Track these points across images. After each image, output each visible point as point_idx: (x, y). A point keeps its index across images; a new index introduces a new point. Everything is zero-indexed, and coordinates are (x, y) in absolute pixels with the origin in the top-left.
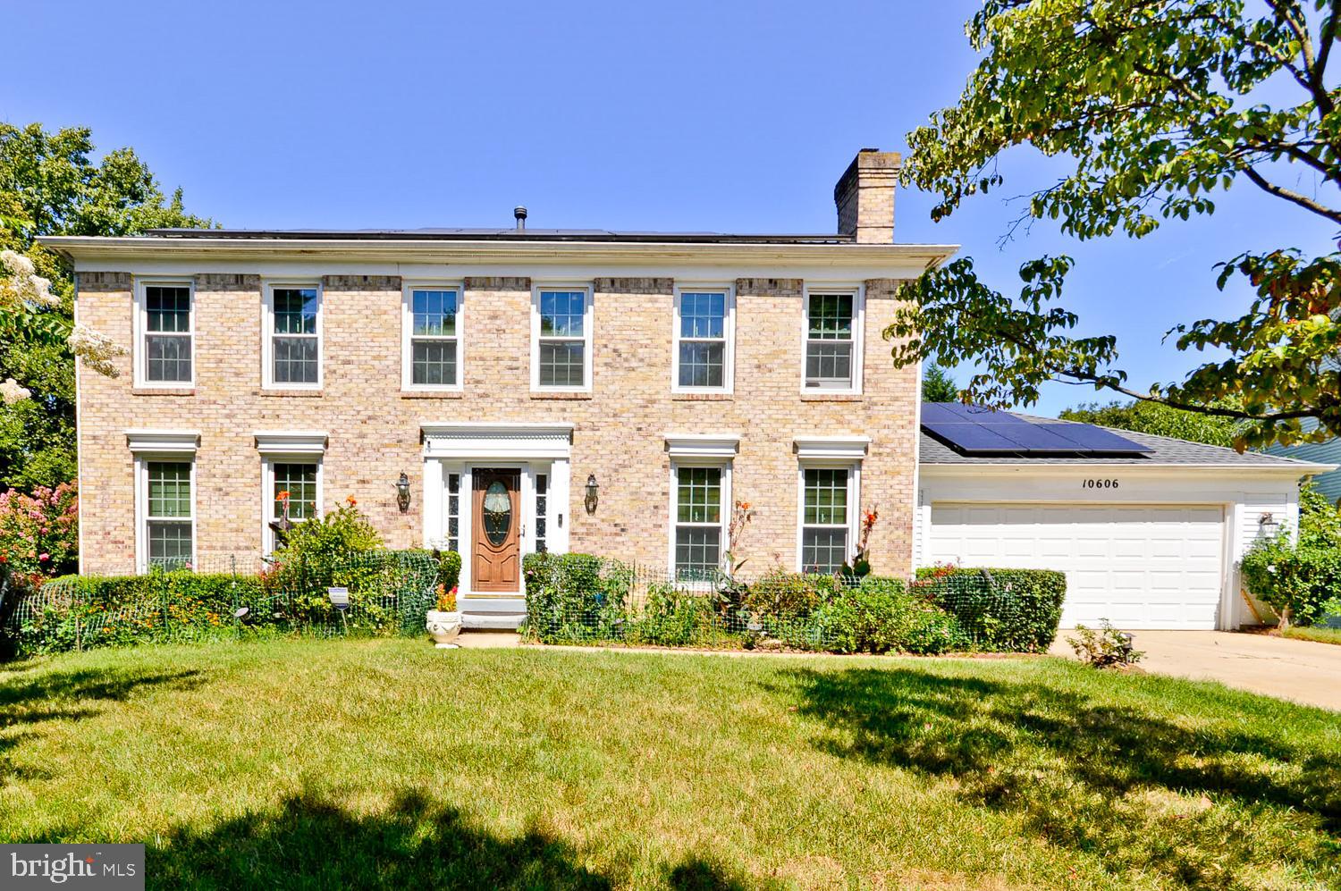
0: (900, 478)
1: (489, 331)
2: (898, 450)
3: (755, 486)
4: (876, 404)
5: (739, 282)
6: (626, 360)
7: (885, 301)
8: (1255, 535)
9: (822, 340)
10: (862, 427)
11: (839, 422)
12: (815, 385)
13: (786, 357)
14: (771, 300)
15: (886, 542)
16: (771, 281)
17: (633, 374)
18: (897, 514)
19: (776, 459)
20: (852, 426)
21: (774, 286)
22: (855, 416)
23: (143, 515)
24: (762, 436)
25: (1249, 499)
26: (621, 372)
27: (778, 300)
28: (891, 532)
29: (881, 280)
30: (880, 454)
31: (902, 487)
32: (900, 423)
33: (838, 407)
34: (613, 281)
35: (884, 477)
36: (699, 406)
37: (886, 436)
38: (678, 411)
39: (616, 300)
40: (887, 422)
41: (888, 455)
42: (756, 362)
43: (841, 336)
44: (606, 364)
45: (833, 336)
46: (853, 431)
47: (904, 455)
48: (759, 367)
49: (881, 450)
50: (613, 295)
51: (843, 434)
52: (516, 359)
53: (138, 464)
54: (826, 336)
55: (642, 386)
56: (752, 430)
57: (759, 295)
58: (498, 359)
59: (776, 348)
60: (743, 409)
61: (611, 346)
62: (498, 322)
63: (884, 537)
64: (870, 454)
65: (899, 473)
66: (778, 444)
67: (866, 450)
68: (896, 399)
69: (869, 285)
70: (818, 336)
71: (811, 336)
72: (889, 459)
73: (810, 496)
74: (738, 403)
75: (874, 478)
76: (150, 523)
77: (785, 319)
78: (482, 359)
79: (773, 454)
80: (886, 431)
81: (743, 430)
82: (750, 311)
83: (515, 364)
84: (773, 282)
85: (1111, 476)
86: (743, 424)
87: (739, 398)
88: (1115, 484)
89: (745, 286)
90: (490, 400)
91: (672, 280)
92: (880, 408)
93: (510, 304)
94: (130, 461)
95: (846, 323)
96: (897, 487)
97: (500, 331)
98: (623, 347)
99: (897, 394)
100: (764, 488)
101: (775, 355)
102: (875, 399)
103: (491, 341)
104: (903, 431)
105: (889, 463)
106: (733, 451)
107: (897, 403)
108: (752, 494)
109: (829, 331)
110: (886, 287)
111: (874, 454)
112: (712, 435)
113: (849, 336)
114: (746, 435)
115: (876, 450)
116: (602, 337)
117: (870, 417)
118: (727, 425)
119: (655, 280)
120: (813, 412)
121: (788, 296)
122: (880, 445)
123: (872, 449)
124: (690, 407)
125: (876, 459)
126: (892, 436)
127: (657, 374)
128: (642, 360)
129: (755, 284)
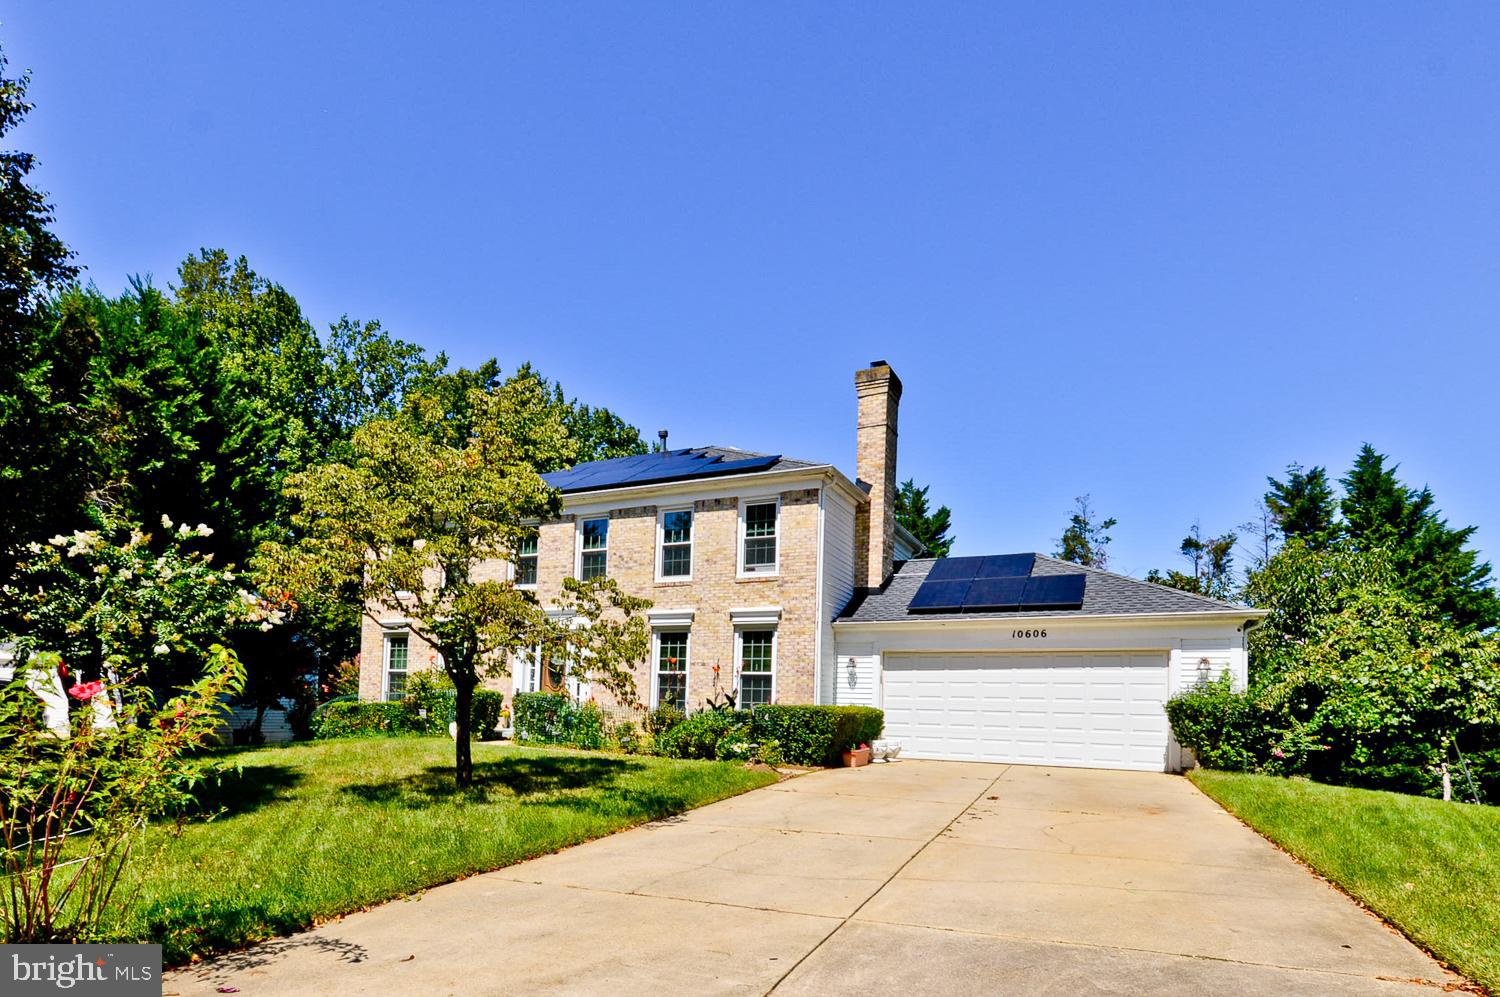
0: (806, 636)
1: (552, 550)
2: (803, 616)
3: (704, 645)
4: (786, 582)
5: (696, 503)
6: (627, 562)
7: (793, 507)
8: (1196, 679)
9: (756, 537)
10: (777, 600)
11: (761, 597)
12: (753, 570)
13: (725, 552)
14: (716, 513)
15: (794, 685)
16: (716, 500)
17: (630, 571)
18: (802, 664)
19: (718, 625)
20: (771, 599)
21: (718, 504)
22: (773, 592)
23: (387, 669)
24: (709, 609)
25: (1184, 645)
26: (623, 571)
27: (721, 513)
28: (799, 678)
29: (790, 492)
30: (790, 619)
31: (806, 644)
32: (804, 595)
33: (760, 586)
34: (620, 511)
35: (793, 636)
36: (670, 590)
37: (795, 605)
38: (657, 595)
39: (621, 523)
40: (795, 595)
41: (796, 619)
42: (706, 557)
43: (769, 533)
44: (615, 566)
45: (763, 534)
46: (771, 603)
47: (808, 619)
48: (707, 561)
49: (791, 616)
50: (620, 520)
51: (764, 605)
52: (565, 567)
53: (386, 639)
54: (759, 534)
55: (635, 579)
56: (702, 605)
57: (708, 511)
58: (556, 567)
59: (718, 547)
60: (697, 591)
61: (618, 554)
62: (557, 544)
63: (793, 682)
64: (783, 619)
65: (804, 633)
66: (719, 615)
67: (780, 617)
68: (802, 578)
69: (784, 496)
70: (753, 534)
71: (748, 535)
72: (796, 623)
73: (746, 652)
74: (695, 586)
75: (786, 637)
76: (390, 673)
77: (725, 526)
78: (547, 568)
79: (717, 622)
80: (794, 602)
81: (697, 606)
82: (703, 522)
83: (564, 570)
84: (718, 501)
85: (1040, 627)
86: (697, 602)
87: (695, 584)
88: (1044, 634)
89: (702, 506)
90: (550, 593)
91: (655, 507)
92: (790, 584)
93: (563, 532)
94: (382, 638)
95: (772, 524)
96: (803, 643)
97: (558, 549)
98: (625, 554)
99: (803, 574)
100: (710, 645)
101: (718, 551)
102: (786, 579)
103: (552, 556)
104: (807, 601)
105: (797, 626)
106: (690, 621)
107: (802, 581)
108: (702, 651)
109: (761, 531)
110: (794, 497)
111: (786, 619)
112: (678, 611)
113: (773, 533)
114: (699, 609)
115: (787, 616)
116: (613, 548)
117: (783, 592)
118: (687, 603)
119: (645, 508)
120: (743, 591)
121: (727, 509)
122: (790, 612)
123: (784, 616)
124: (664, 591)
125: (787, 623)
126: (798, 606)
127: (644, 570)
128: (636, 562)
129: (706, 503)
